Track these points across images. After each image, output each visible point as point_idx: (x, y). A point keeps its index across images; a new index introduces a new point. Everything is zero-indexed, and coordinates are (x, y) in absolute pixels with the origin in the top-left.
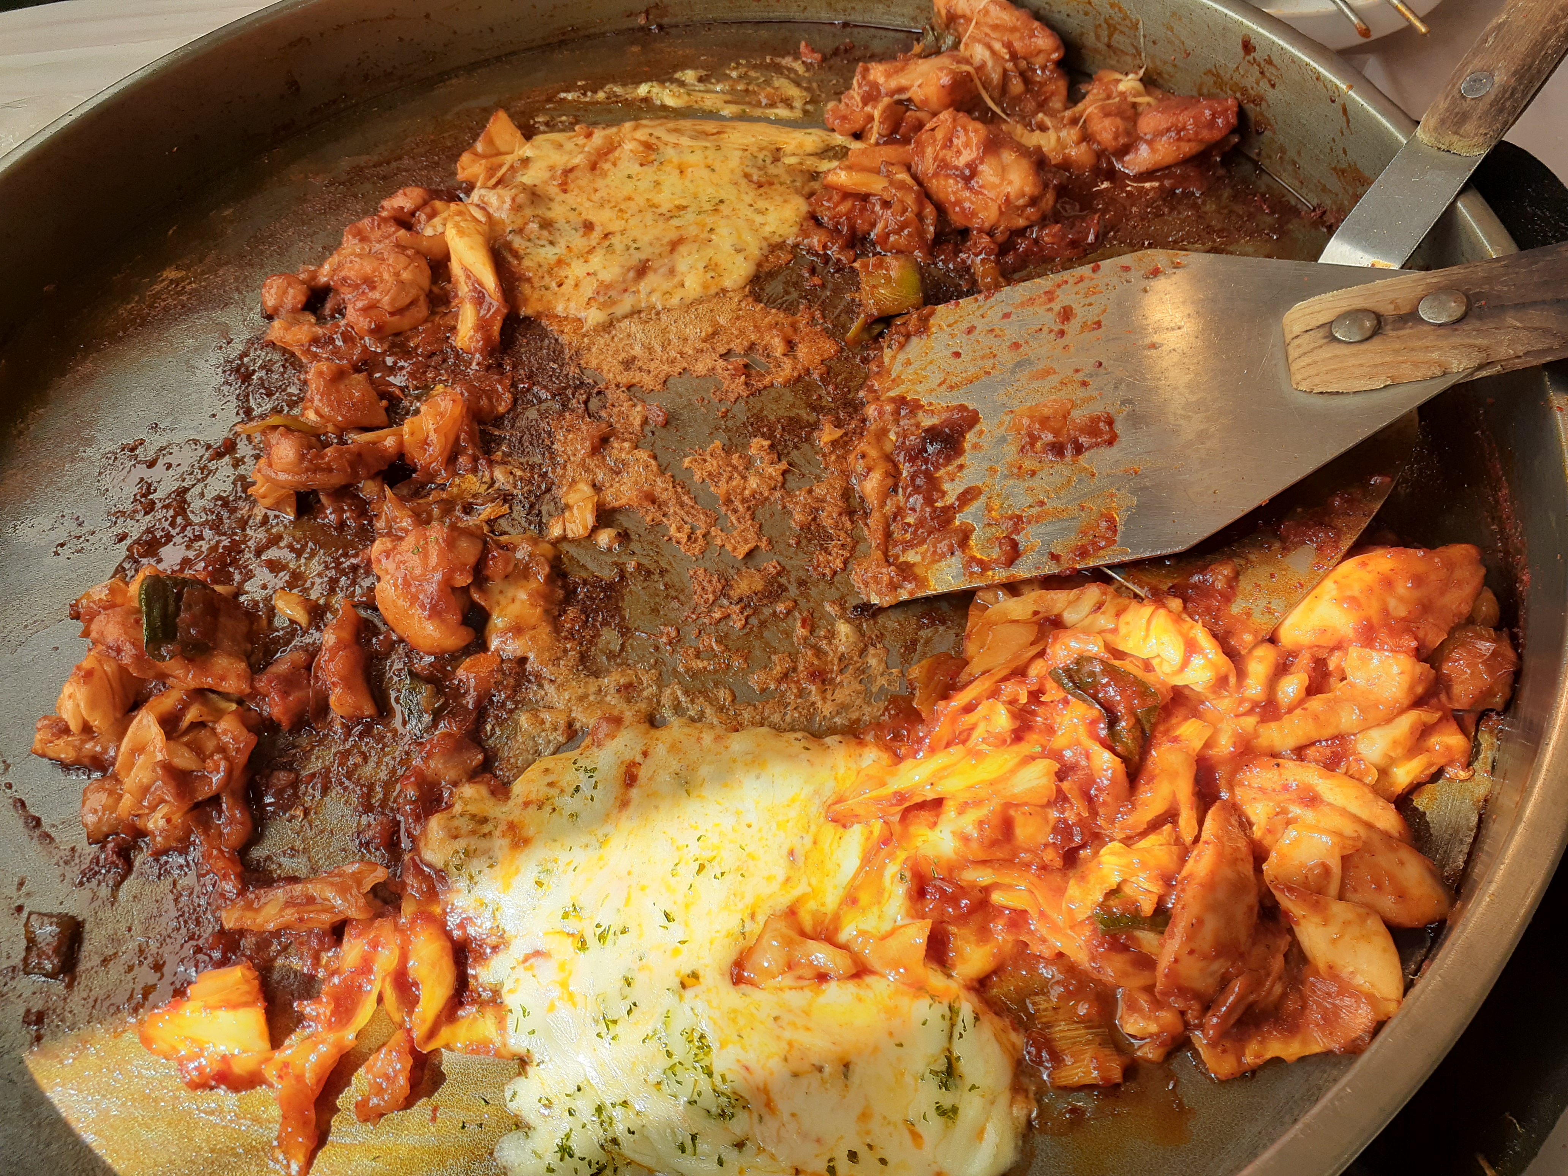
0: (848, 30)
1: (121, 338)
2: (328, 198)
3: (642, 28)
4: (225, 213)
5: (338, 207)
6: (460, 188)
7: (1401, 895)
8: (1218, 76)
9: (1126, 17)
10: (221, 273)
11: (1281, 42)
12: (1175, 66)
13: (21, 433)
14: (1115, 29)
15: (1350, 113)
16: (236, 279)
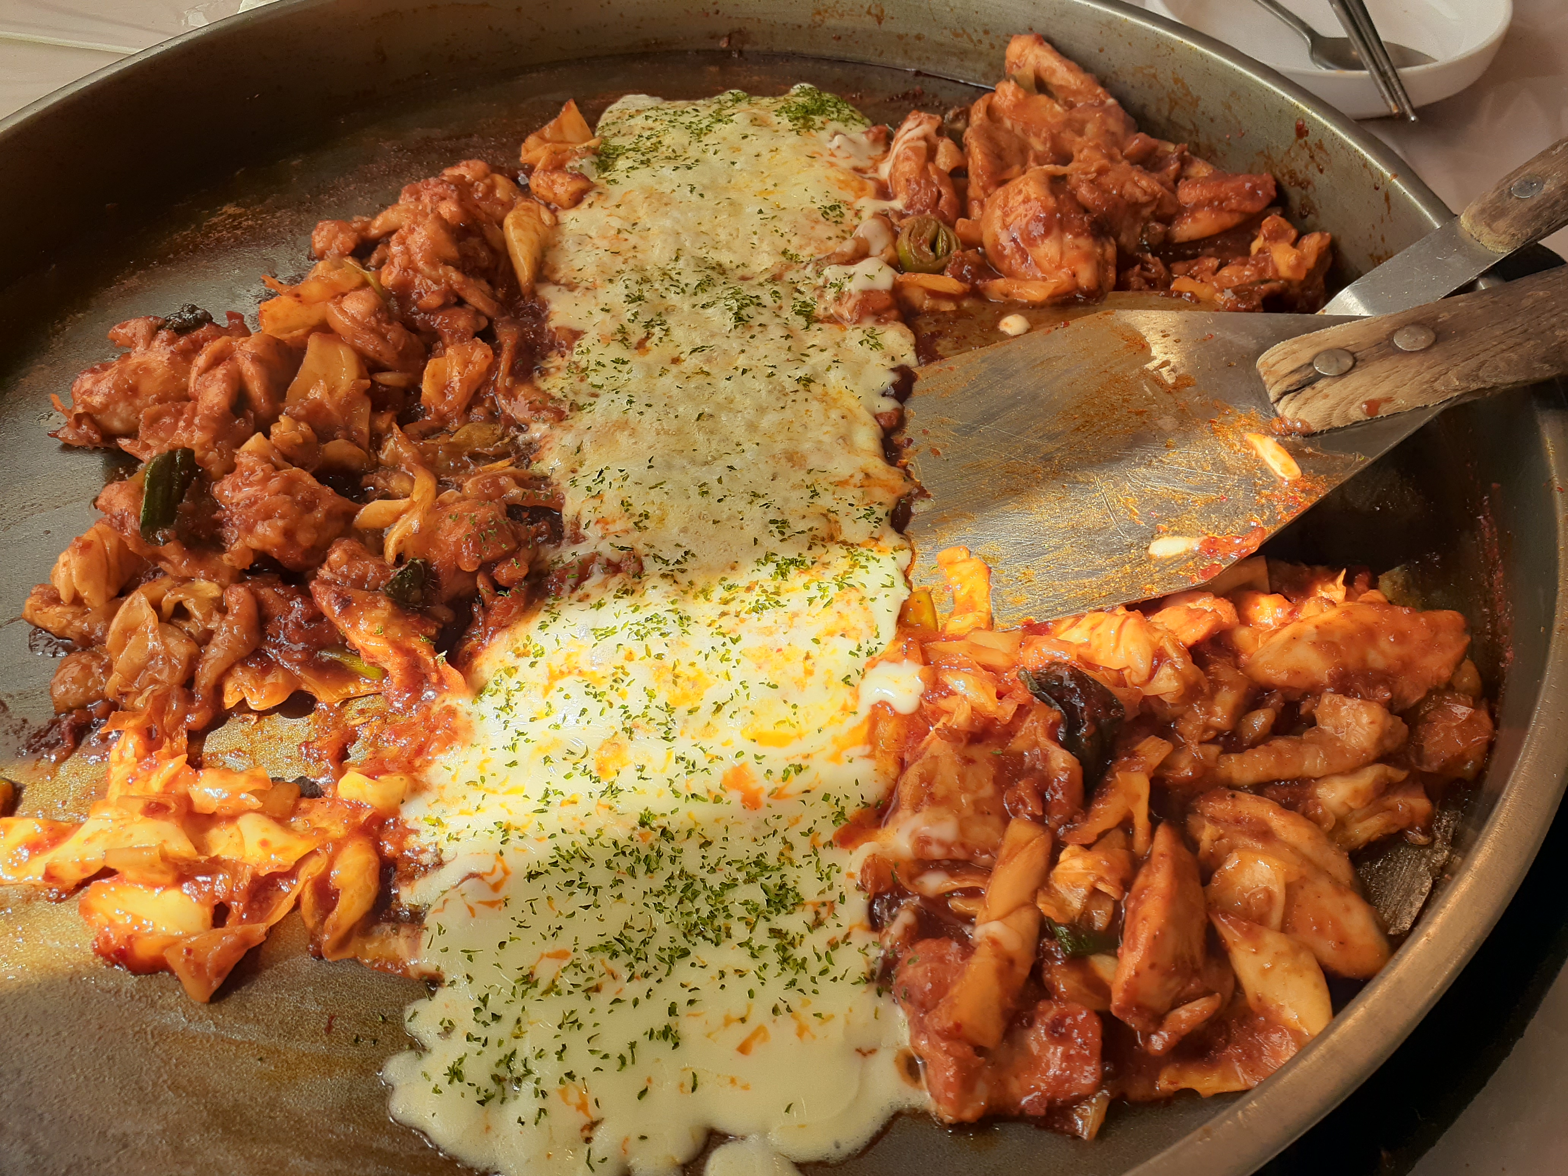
0: (921, 78)
1: (171, 260)
2: (394, 161)
3: (723, 51)
4: (294, 163)
5: (402, 171)
6: (523, 169)
7: (1343, 942)
8: (1269, 157)
9: (1188, 93)
10: (278, 214)
11: (1334, 129)
12: (1229, 144)
13: (57, 333)
14: (1176, 103)
15: (1392, 200)
16: (292, 222)
